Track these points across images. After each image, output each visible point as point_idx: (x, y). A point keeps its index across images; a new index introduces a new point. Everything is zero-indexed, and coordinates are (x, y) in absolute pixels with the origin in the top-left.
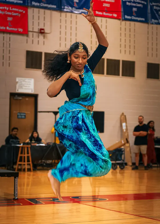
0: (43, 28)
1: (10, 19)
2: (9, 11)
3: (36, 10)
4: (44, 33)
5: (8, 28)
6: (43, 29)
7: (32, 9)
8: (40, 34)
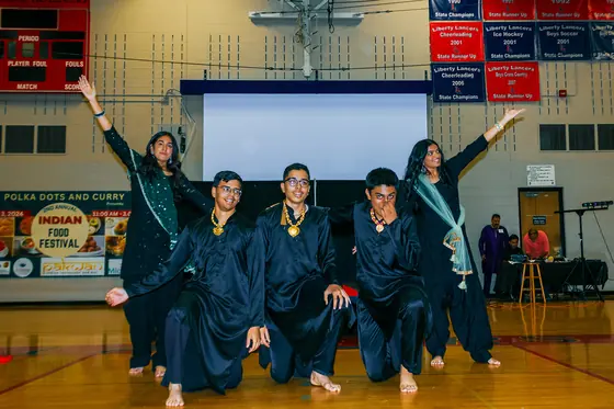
0: (564, 88)
1: (511, 83)
2: (510, 71)
3: (551, 64)
4: (565, 96)
5: (509, 95)
6: (565, 91)
7: (545, 63)
8: (560, 99)
